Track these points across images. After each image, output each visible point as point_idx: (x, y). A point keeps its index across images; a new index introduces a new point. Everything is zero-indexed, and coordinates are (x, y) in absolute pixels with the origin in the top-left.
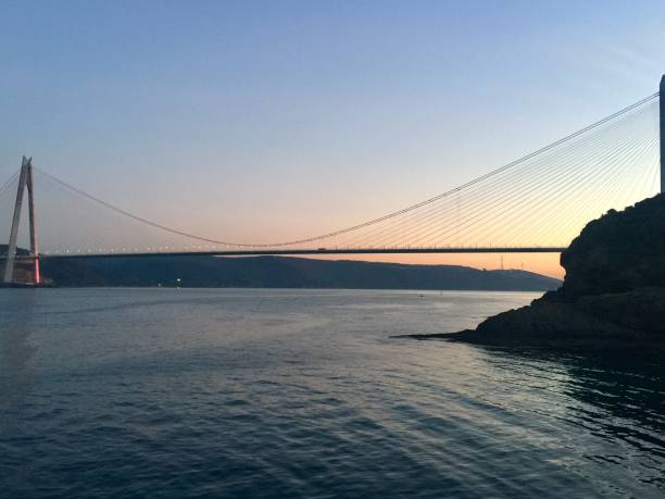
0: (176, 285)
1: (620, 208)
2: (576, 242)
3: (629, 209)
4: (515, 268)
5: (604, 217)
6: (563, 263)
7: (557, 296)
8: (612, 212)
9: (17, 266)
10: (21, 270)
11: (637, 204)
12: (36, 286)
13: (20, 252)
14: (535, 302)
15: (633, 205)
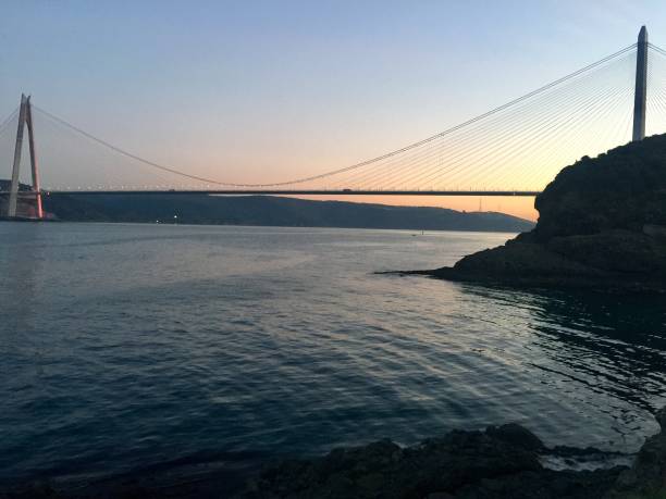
0: (173, 221)
1: (593, 155)
2: (550, 187)
3: (602, 156)
4: (494, 210)
5: (577, 163)
6: (537, 206)
7: (531, 237)
8: (585, 158)
9: (20, 201)
10: (24, 205)
11: (609, 151)
12: (40, 220)
13: (22, 187)
14: (509, 242)
15: (606, 152)
